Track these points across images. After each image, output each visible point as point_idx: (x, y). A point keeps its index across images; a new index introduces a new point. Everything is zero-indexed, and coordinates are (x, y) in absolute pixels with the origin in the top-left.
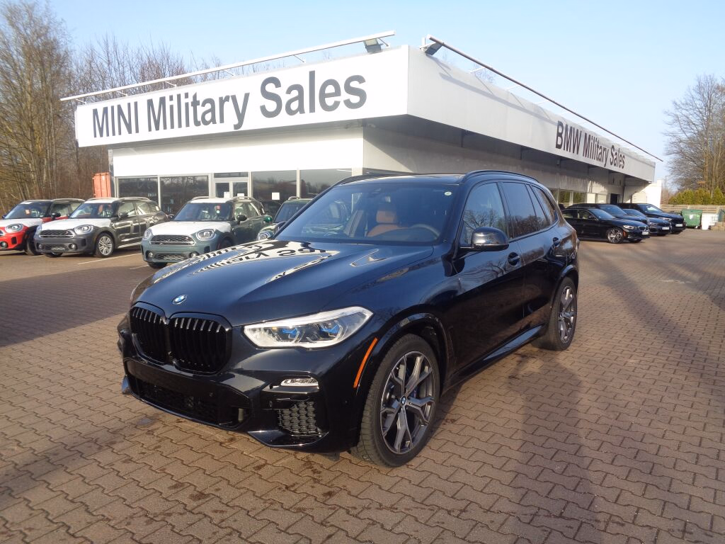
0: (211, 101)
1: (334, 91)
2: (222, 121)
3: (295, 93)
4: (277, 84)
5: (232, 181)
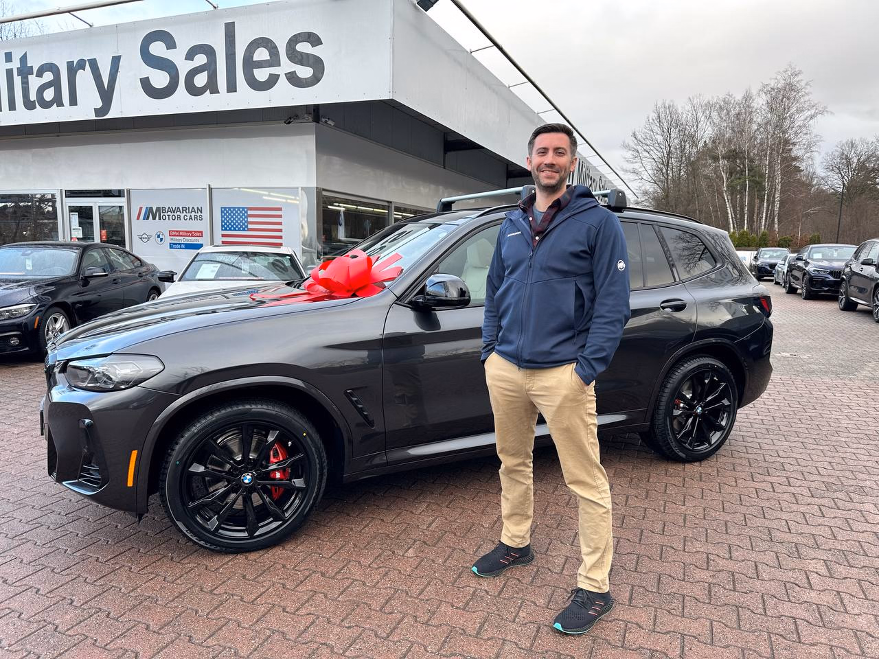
0: (52, 68)
1: (269, 58)
2: (73, 101)
3: (201, 59)
4: (171, 43)
5: (95, 203)
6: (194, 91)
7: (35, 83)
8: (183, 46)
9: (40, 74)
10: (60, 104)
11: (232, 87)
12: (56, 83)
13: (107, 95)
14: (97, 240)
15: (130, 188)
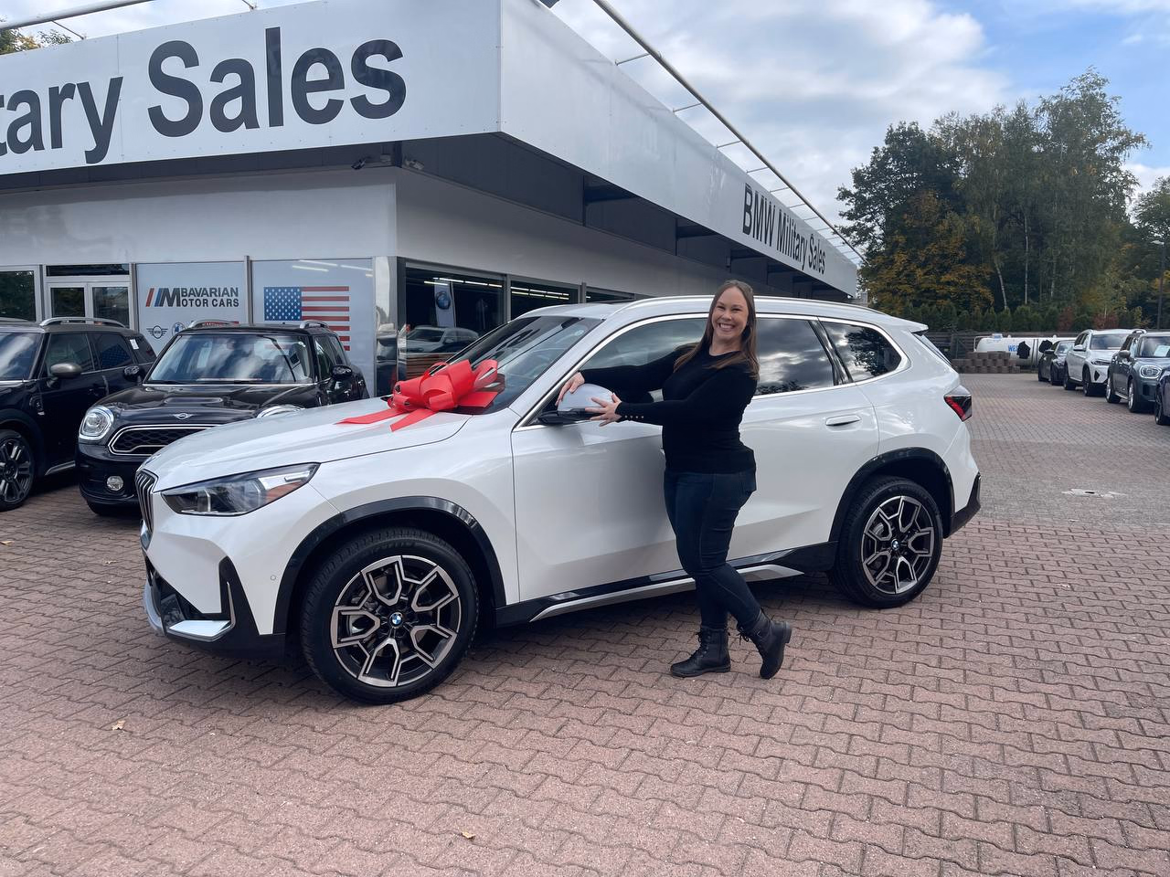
0: (29, 97)
1: (328, 78)
2: (57, 142)
3: (233, 80)
4: (190, 59)
5: (89, 283)
6: (223, 125)
7: (5, 117)
8: (208, 63)
9: (13, 106)
10: (39, 147)
11: (276, 119)
12: (34, 118)
15: (137, 261)
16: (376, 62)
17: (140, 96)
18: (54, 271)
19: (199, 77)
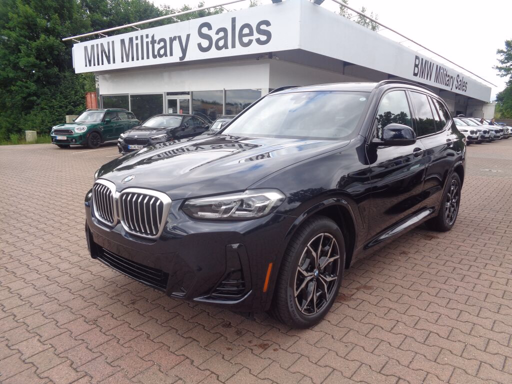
0: (164, 40)
1: (248, 32)
2: (171, 54)
3: (222, 34)
4: (210, 27)
5: (178, 98)
6: (219, 48)
7: (157, 47)
8: (215, 29)
9: (159, 43)
10: (166, 56)
11: (233, 46)
12: (165, 47)
13: (184, 51)
14: (178, 113)
15: (192, 90)
16: (263, 27)
17: (195, 39)
18: (169, 94)
19: (212, 33)
